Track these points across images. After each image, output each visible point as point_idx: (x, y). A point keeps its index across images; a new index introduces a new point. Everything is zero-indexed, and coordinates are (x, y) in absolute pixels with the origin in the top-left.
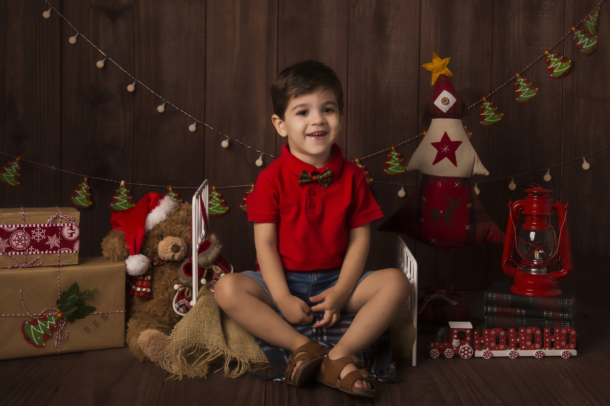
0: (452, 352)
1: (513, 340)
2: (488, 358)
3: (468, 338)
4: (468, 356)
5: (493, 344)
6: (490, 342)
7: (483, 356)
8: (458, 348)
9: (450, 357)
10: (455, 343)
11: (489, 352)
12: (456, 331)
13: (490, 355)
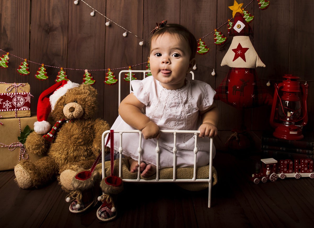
1: (297, 167)
2: (283, 178)
3: (275, 169)
4: (275, 180)
5: (285, 170)
6: (284, 168)
7: (280, 177)
10: (268, 173)
11: (284, 175)
12: (268, 166)
13: (284, 176)
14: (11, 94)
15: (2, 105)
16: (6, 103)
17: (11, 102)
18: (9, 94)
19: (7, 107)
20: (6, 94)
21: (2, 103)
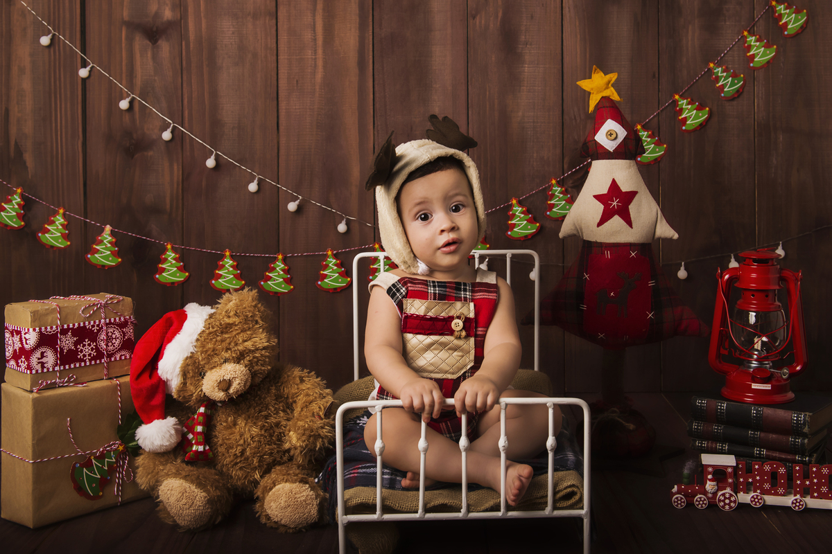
0: (705, 500)
1: (798, 482)
2: (758, 506)
3: (730, 480)
4: (731, 507)
5: (767, 486)
6: (762, 481)
7: (749, 502)
8: (715, 494)
9: (702, 507)
10: (710, 486)
11: (759, 497)
12: (710, 469)
13: (760, 501)
14: (95, 322)
15: (76, 352)
16: (84, 346)
17: (95, 344)
18: (90, 323)
19: (87, 357)
20: (84, 323)
21: (76, 346)
